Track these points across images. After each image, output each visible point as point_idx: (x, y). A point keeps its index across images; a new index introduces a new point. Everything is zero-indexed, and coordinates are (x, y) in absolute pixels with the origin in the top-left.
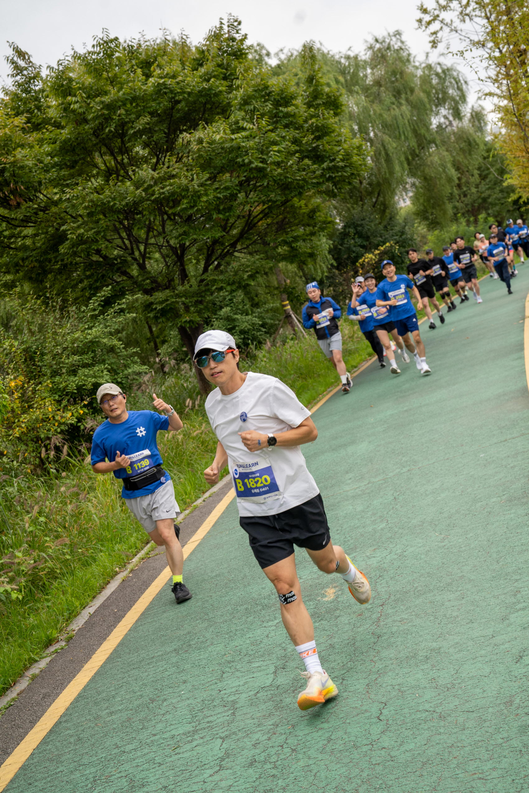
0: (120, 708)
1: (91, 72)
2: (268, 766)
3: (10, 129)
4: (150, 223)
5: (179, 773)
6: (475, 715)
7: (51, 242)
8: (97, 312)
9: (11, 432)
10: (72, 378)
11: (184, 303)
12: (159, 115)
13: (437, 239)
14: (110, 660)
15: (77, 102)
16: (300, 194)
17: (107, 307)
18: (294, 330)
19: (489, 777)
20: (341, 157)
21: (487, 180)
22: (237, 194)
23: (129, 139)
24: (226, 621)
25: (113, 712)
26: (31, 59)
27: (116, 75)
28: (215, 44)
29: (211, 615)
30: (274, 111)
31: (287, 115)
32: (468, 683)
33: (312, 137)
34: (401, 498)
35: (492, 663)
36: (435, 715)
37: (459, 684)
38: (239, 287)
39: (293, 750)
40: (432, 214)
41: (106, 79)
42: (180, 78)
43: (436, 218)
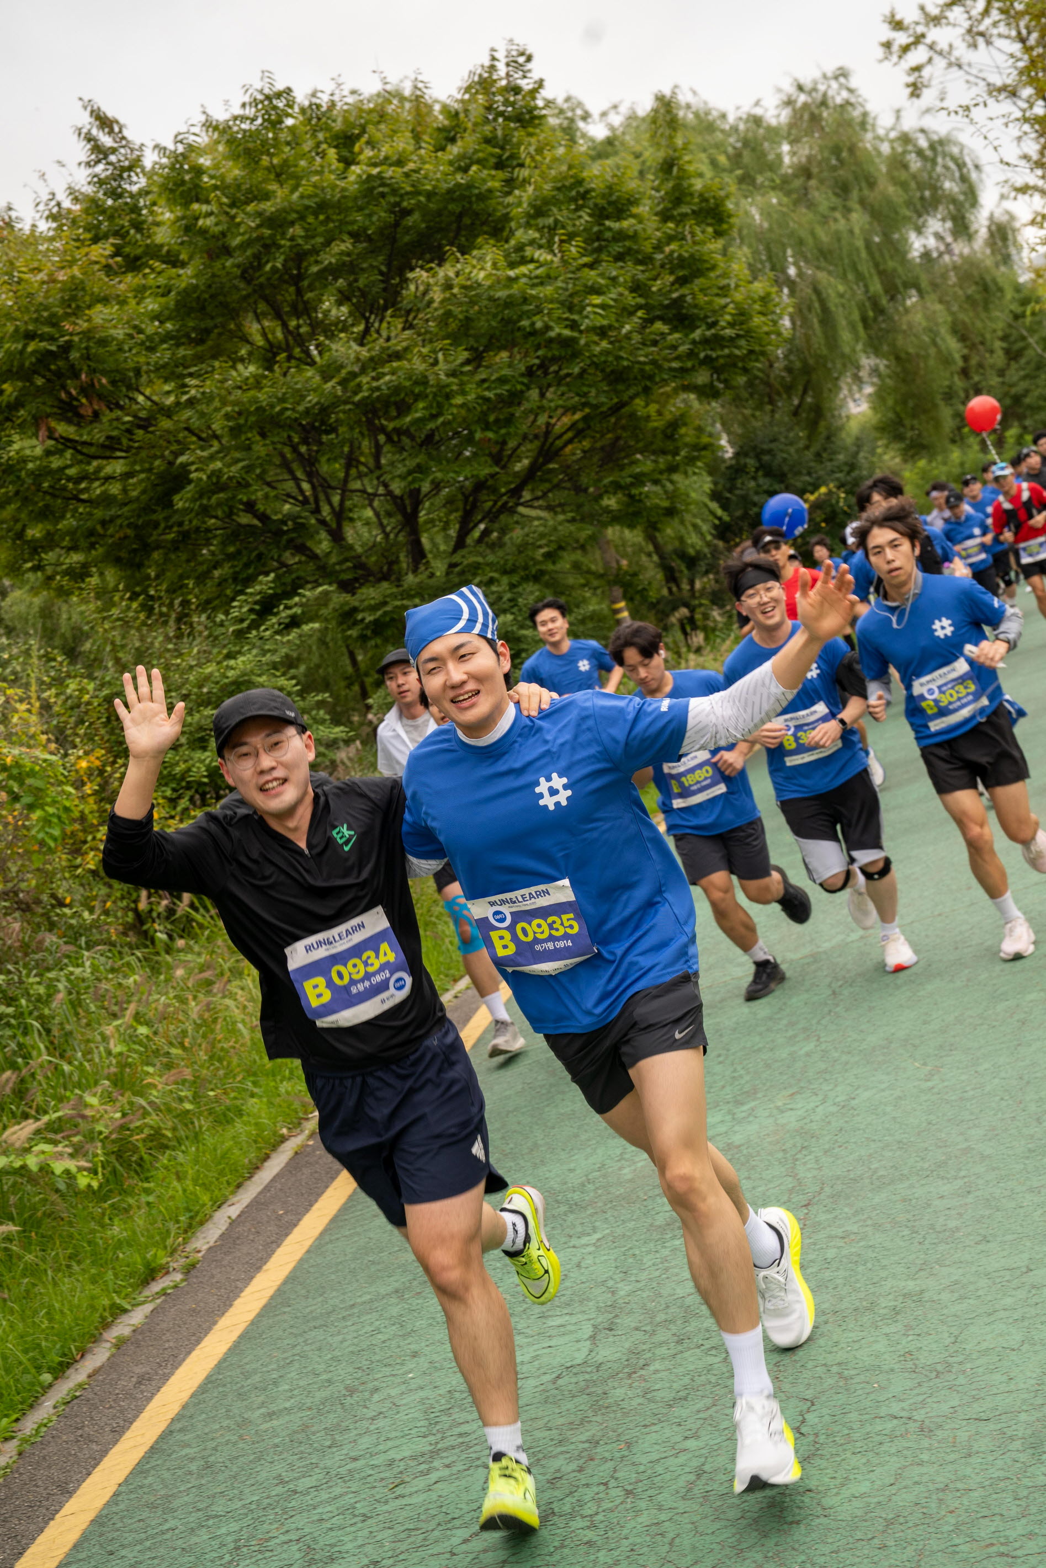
0: (288, 1405)
1: (239, 156)
2: (579, 1523)
3: (81, 268)
4: (351, 451)
5: (403, 1536)
6: (991, 1426)
7: (159, 488)
8: (245, 625)
9: (79, 861)
10: (198, 755)
12: (369, 239)
15: (210, 214)
16: (647, 390)
17: (266, 614)
19: (1019, 1553)
20: (728, 318)
21: (1023, 361)
22: (524, 391)
23: (311, 286)
25: (274, 1413)
26: (126, 133)
27: (286, 161)
28: (481, 98)
30: (596, 229)
31: (621, 236)
32: (978, 1363)
33: (672, 278)
34: (846, 992)
35: (1026, 1324)
36: (912, 1426)
37: (960, 1363)
38: (526, 579)
39: (629, 1493)
40: (912, 428)
41: (268, 169)
42: (411, 166)
43: (919, 435)
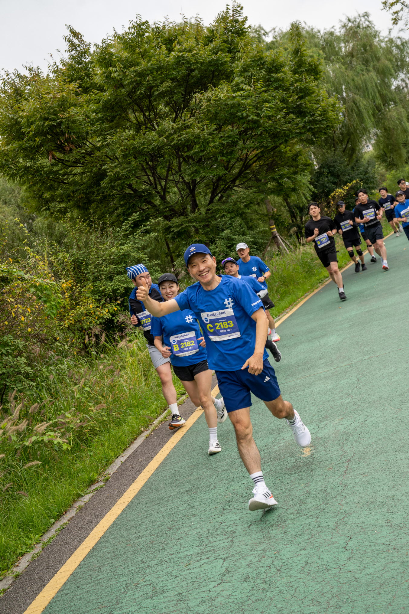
0: (145, 533)
1: (127, 48)
2: (259, 581)
3: (66, 92)
4: (169, 165)
5: (190, 584)
7: (95, 179)
8: (128, 232)
9: (62, 323)
10: (109, 283)
11: (194, 226)
12: (178, 80)
13: (394, 177)
14: (137, 497)
15: (116, 72)
16: (286, 141)
17: (136, 228)
18: (279, 248)
20: (319, 112)
22: (237, 141)
23: (155, 99)
24: (226, 471)
25: (140, 536)
26: (83, 38)
27: (146, 50)
28: (222, 25)
29: (214, 466)
30: (267, 77)
31: (277, 80)
33: (297, 97)
34: (363, 379)
36: (390, 547)
38: (237, 215)
39: (278, 570)
40: (390, 157)
41: (138, 53)
42: (195, 52)
43: (393, 160)
